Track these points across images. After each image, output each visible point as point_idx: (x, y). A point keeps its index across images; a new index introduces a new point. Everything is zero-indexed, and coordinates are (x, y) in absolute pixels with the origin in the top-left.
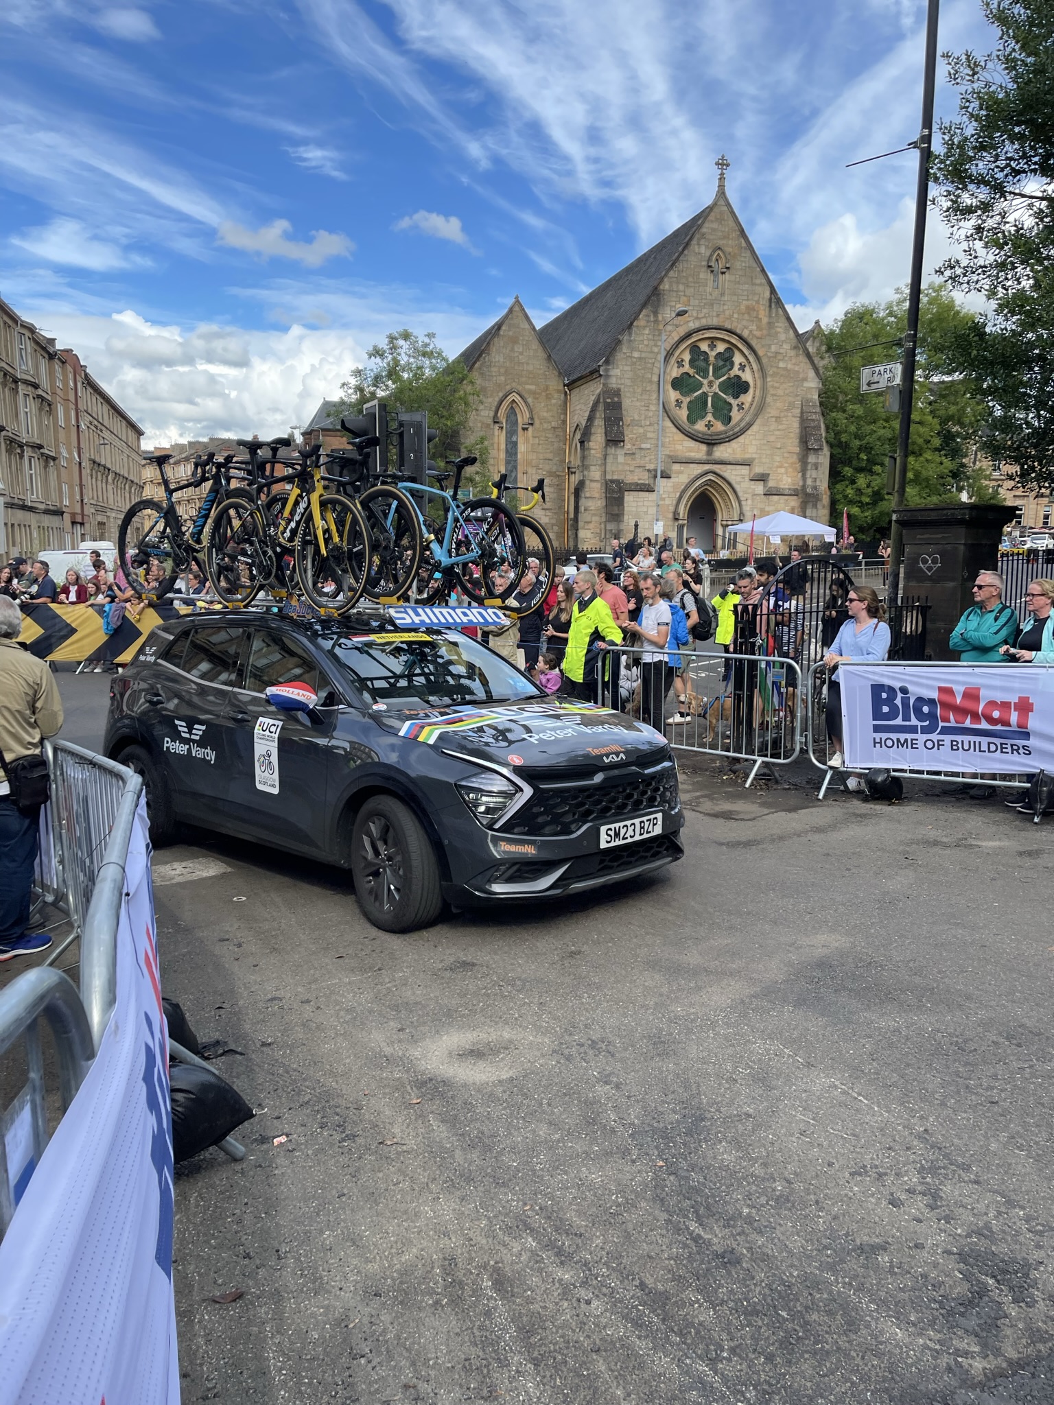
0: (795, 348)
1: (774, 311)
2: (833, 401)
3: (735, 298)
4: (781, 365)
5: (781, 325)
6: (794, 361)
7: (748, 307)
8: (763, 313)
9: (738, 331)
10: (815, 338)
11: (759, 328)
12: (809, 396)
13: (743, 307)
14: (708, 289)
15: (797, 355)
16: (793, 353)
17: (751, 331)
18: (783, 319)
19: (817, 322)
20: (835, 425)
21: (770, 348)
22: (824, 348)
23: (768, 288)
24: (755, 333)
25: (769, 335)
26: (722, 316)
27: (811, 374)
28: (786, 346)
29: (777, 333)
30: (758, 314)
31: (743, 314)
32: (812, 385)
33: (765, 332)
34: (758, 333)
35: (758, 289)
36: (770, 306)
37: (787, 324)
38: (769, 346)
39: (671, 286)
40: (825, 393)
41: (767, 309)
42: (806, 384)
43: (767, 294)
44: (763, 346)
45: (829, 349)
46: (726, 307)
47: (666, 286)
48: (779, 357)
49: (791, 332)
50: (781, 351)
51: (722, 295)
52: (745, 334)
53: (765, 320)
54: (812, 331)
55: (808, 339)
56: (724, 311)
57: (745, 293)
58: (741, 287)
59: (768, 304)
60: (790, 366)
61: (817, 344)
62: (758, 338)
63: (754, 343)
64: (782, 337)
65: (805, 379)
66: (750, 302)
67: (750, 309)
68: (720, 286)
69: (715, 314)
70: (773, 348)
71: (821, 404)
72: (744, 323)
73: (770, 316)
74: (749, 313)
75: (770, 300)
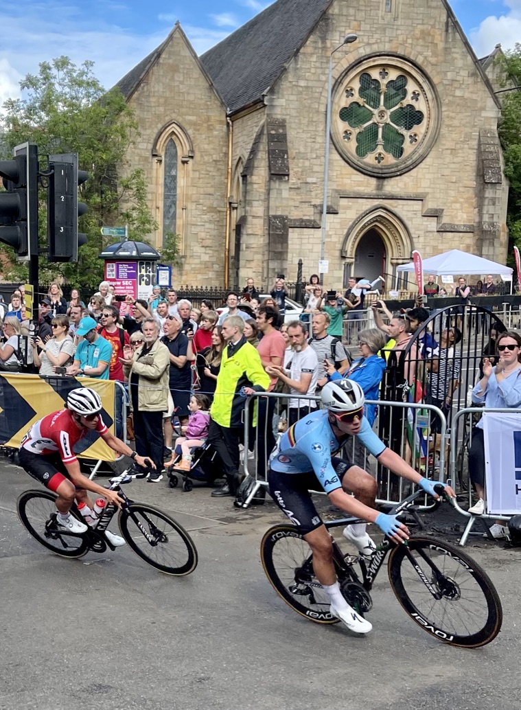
0: (473, 75)
1: (450, 35)
2: (514, 131)
3: (409, 22)
4: (458, 93)
5: (459, 50)
6: (471, 90)
7: (422, 32)
8: (439, 37)
9: (412, 58)
10: (495, 65)
11: (435, 54)
12: (488, 127)
13: (417, 32)
14: (381, 13)
15: (475, 83)
16: (470, 80)
17: (425, 57)
18: (461, 44)
19: (498, 47)
20: (516, 158)
21: (446, 75)
22: (505, 75)
23: (444, 12)
24: (430, 59)
25: (445, 61)
26: (395, 42)
27: (490, 102)
28: (464, 73)
29: (454, 59)
30: (433, 39)
31: (418, 39)
32: (490, 115)
33: (441, 59)
34: (433, 60)
35: (434, 12)
36: (447, 31)
37: (465, 50)
38: (445, 73)
39: (340, 10)
40: (505, 123)
41: (444, 34)
42: (484, 114)
43: (444, 17)
44: (438, 73)
45: (510, 76)
46: (399, 32)
47: (335, 10)
48: (456, 85)
49: (469, 58)
50: (458, 78)
51: (396, 19)
52: (420, 60)
53: (441, 45)
54: (493, 56)
55: (487, 65)
56: (397, 36)
57: (421, 17)
58: (415, 10)
59: (444, 28)
60: (467, 95)
61: (497, 70)
62: (432, 65)
63: (428, 70)
64: (460, 63)
65: (483, 109)
66: (425, 27)
67: (425, 34)
68: (393, 10)
69: (387, 39)
70: (450, 76)
71: (500, 135)
72: (419, 49)
73: (446, 42)
74: (424, 38)
75: (447, 23)
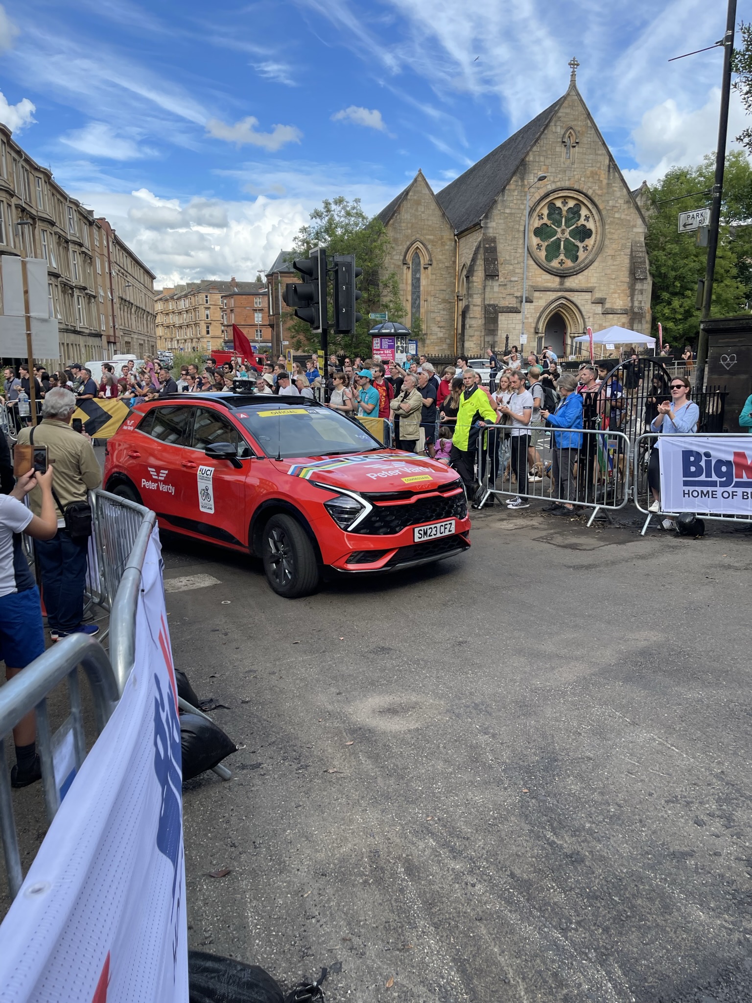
0: (628, 202)
1: (612, 174)
2: (656, 242)
3: (582, 165)
4: (617, 215)
5: (617, 185)
6: (626, 213)
7: (592, 172)
8: (603, 176)
9: (584, 191)
10: (642, 195)
11: (601, 188)
12: (637, 239)
13: (588, 172)
14: (562, 160)
15: (629, 208)
16: (626, 206)
17: (594, 190)
18: (619, 181)
19: (645, 182)
20: (657, 261)
21: (608, 203)
22: (649, 202)
23: (607, 157)
24: (597, 192)
25: (608, 193)
26: (572, 180)
27: (639, 221)
28: (621, 201)
29: (614, 191)
30: (599, 178)
31: (588, 178)
32: (640, 230)
33: (605, 191)
34: (599, 192)
35: (600, 158)
36: (609, 171)
37: (621, 184)
38: (608, 201)
39: (534, 158)
40: (650, 236)
41: (607, 173)
42: (635, 230)
43: (607, 162)
44: (603, 201)
45: (654, 202)
46: (575, 173)
47: (530, 158)
48: (615, 209)
49: (625, 190)
50: (617, 205)
51: (573, 163)
52: (590, 193)
53: (605, 182)
54: (641, 189)
55: (637, 196)
56: (574, 176)
57: (590, 162)
58: (587, 157)
59: (607, 169)
60: (623, 217)
61: (644, 199)
62: (599, 196)
63: (596, 199)
64: (618, 194)
65: (635, 226)
66: (594, 168)
67: (593, 174)
68: (571, 157)
69: (567, 178)
70: (611, 203)
71: (646, 244)
72: (589, 184)
73: (609, 179)
74: (593, 177)
75: (609, 166)
